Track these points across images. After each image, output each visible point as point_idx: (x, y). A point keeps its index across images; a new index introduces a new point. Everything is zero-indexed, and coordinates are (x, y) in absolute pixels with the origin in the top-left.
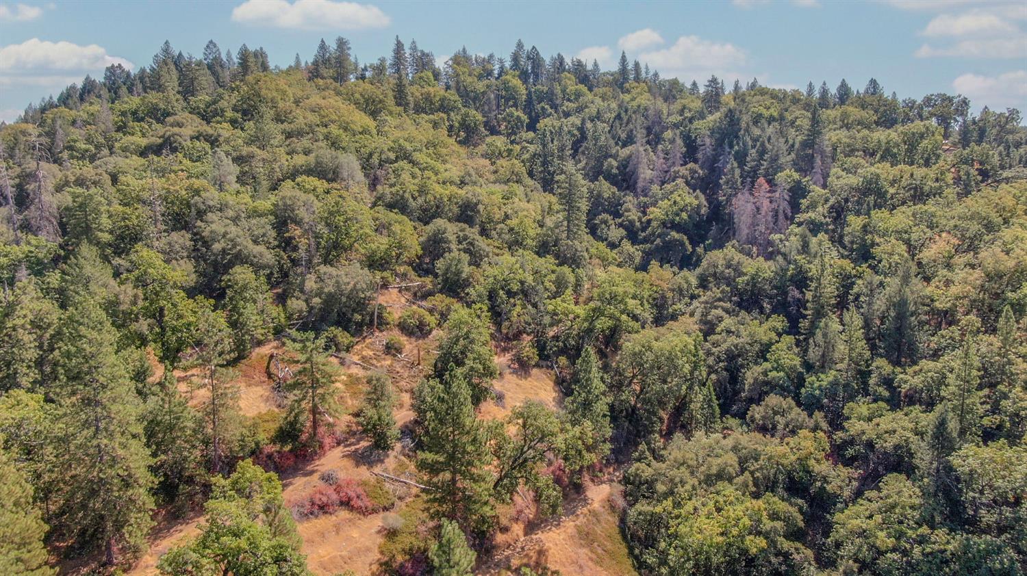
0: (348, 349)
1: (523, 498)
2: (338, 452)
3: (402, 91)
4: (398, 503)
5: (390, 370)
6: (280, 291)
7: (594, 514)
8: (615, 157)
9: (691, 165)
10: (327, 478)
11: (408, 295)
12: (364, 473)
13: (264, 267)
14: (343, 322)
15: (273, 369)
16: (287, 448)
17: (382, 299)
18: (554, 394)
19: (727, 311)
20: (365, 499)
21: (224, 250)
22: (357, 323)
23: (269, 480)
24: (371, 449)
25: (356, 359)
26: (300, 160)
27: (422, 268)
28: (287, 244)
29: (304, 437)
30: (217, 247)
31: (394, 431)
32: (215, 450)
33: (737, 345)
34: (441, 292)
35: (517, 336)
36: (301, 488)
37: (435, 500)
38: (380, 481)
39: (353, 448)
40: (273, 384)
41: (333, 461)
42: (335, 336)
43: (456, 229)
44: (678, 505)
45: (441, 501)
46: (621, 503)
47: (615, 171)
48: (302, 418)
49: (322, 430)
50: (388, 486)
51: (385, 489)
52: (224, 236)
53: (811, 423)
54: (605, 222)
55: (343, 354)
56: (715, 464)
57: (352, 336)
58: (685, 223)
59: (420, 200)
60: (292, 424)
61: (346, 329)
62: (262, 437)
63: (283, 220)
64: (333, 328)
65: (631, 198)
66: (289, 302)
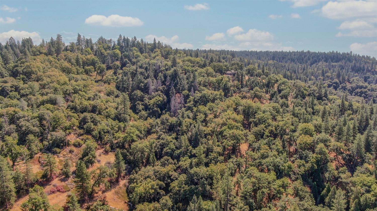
0: (59, 153)
1: (102, 186)
2: (57, 179)
3: (78, 60)
4: (71, 189)
5: (71, 157)
6: (41, 138)
7: (120, 188)
8: (143, 83)
9: (164, 86)
10: (54, 186)
11: (76, 135)
12: (63, 184)
13: (36, 133)
14: (58, 146)
15: (40, 160)
16: (45, 180)
17: (68, 138)
18: (115, 159)
19: (164, 132)
20: (63, 189)
21: (25, 129)
22: (61, 146)
23: (41, 188)
24: (65, 178)
25: (62, 155)
26: (45, 98)
27: (80, 127)
28: (42, 125)
29: (49, 177)
30: (23, 129)
31: (71, 173)
32: (28, 182)
33: (163, 142)
34: (85, 134)
35: (106, 144)
36: (48, 188)
37: (78, 188)
38: (67, 185)
39: (61, 178)
40: (41, 164)
41: (56, 182)
42: (56, 150)
43: (90, 115)
44: (137, 184)
45: (80, 188)
46: (127, 184)
47: (143, 87)
48: (48, 173)
49: (53, 174)
50: (69, 186)
51: (68, 187)
52: (25, 125)
53: (173, 162)
54: (139, 104)
55: (58, 154)
56: (147, 174)
57: (61, 149)
58: (160, 104)
59: (81, 106)
60: (46, 174)
61: (59, 148)
62: (38, 178)
63: (41, 118)
64: (55, 148)
65: (147, 96)
66: (44, 142)
